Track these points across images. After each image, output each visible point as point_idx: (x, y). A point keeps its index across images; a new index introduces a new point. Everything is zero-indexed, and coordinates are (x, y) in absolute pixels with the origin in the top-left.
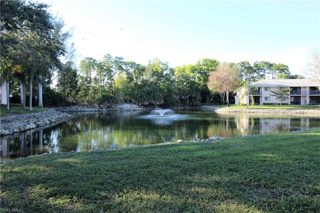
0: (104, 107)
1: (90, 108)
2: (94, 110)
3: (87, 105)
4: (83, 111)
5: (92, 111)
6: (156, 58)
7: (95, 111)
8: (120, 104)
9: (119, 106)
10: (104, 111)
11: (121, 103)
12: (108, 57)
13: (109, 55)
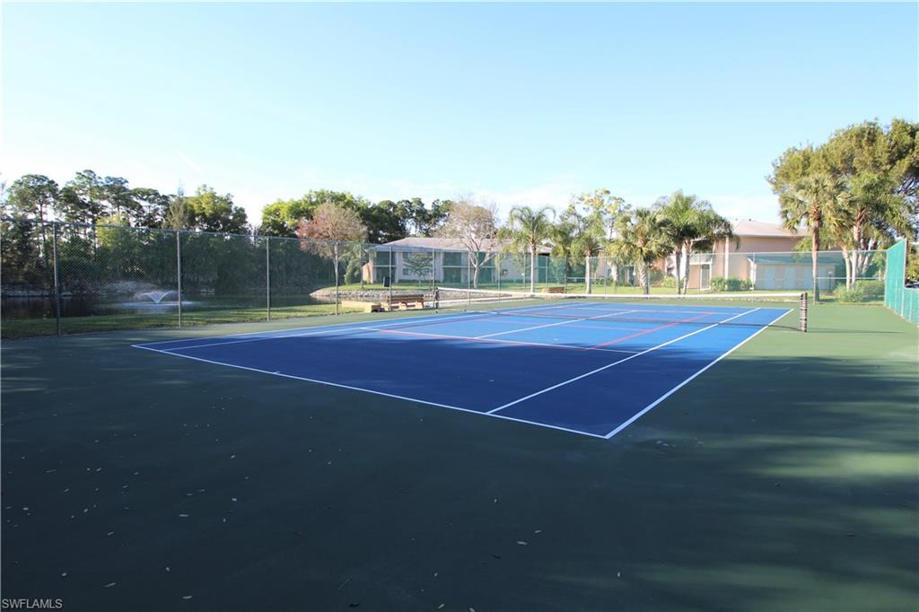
0: (64, 288)
1: (28, 289)
2: (40, 293)
3: (21, 283)
4: (10, 297)
5: (33, 296)
6: (205, 186)
7: (42, 296)
8: (110, 281)
9: (108, 286)
10: (65, 296)
11: (115, 279)
12: (89, 176)
13: (91, 172)
